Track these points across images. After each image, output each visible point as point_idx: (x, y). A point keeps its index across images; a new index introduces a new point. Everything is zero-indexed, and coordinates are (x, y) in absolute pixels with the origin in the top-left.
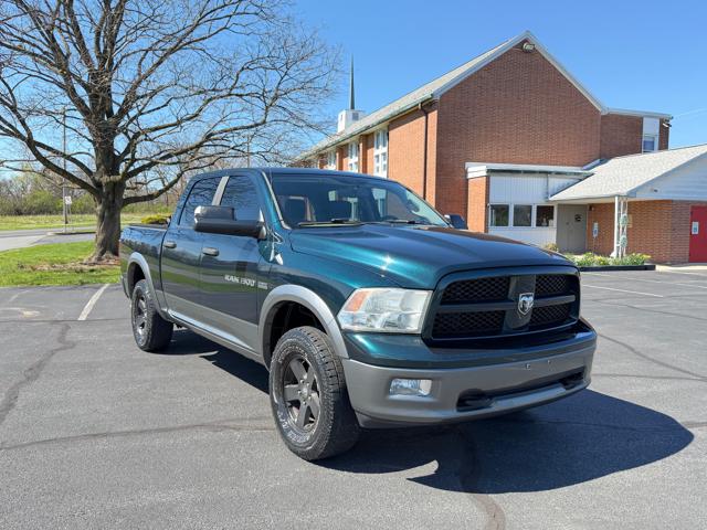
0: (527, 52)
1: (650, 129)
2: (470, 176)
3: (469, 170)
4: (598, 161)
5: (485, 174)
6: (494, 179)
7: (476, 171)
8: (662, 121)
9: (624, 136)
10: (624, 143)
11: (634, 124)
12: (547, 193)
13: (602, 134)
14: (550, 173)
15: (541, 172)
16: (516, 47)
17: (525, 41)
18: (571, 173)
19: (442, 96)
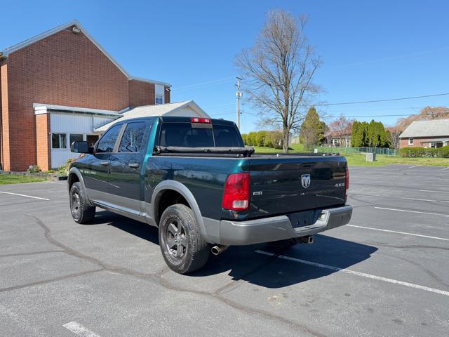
0: (76, 33)
1: (159, 92)
2: (36, 113)
3: (36, 109)
4: (128, 108)
5: (46, 112)
6: (53, 116)
7: (40, 109)
8: (166, 87)
9: (144, 93)
10: (144, 98)
11: (150, 88)
12: (93, 127)
13: (130, 92)
14: (94, 114)
15: (87, 113)
16: (68, 29)
17: (74, 26)
18: (108, 115)
19: (10, 55)
